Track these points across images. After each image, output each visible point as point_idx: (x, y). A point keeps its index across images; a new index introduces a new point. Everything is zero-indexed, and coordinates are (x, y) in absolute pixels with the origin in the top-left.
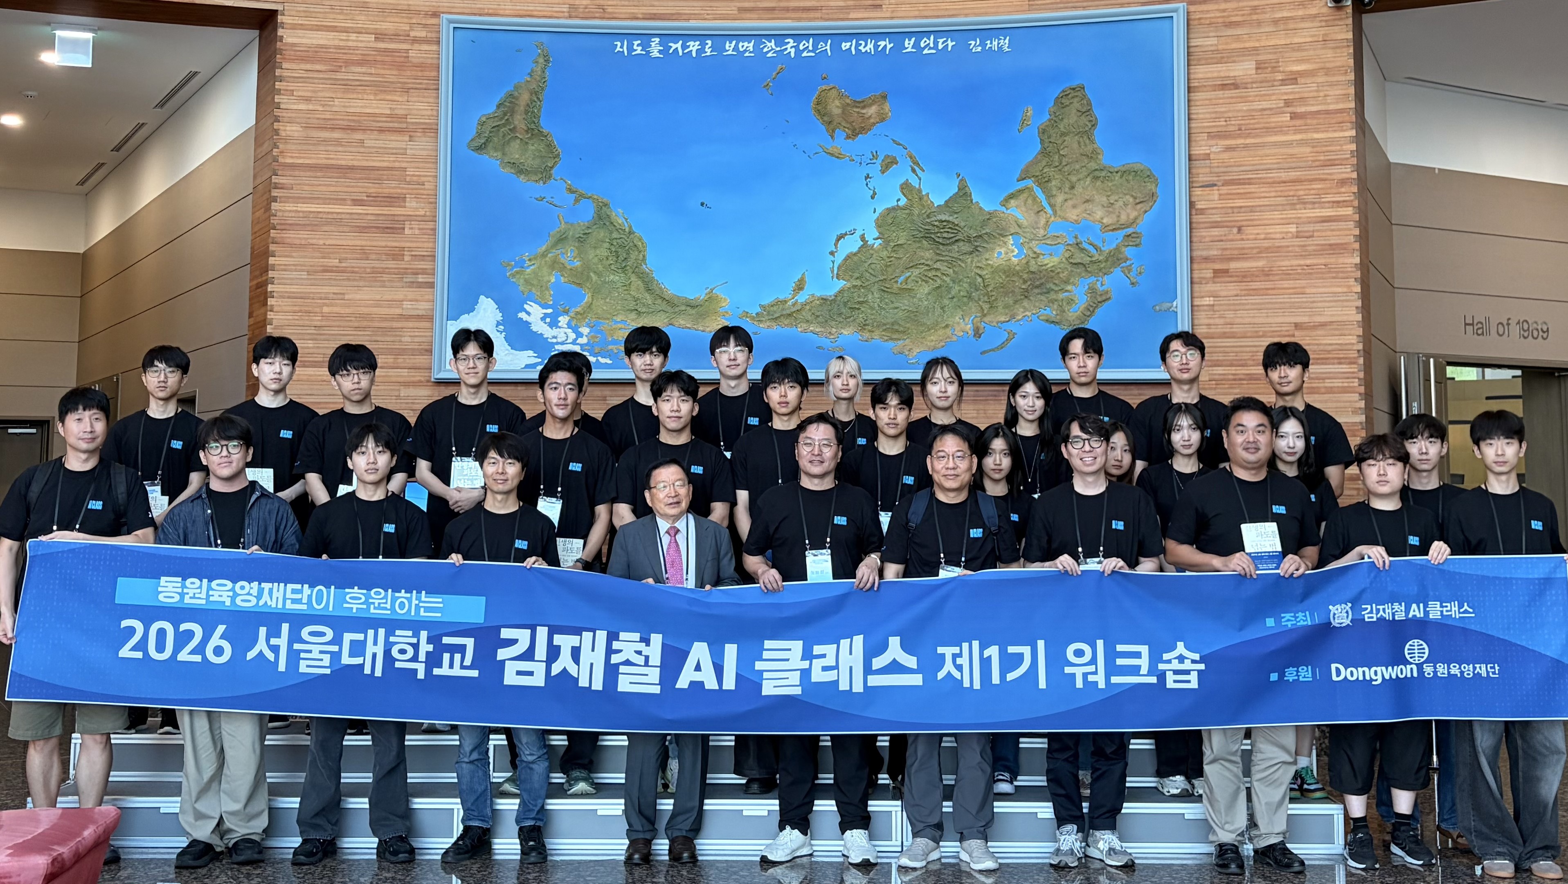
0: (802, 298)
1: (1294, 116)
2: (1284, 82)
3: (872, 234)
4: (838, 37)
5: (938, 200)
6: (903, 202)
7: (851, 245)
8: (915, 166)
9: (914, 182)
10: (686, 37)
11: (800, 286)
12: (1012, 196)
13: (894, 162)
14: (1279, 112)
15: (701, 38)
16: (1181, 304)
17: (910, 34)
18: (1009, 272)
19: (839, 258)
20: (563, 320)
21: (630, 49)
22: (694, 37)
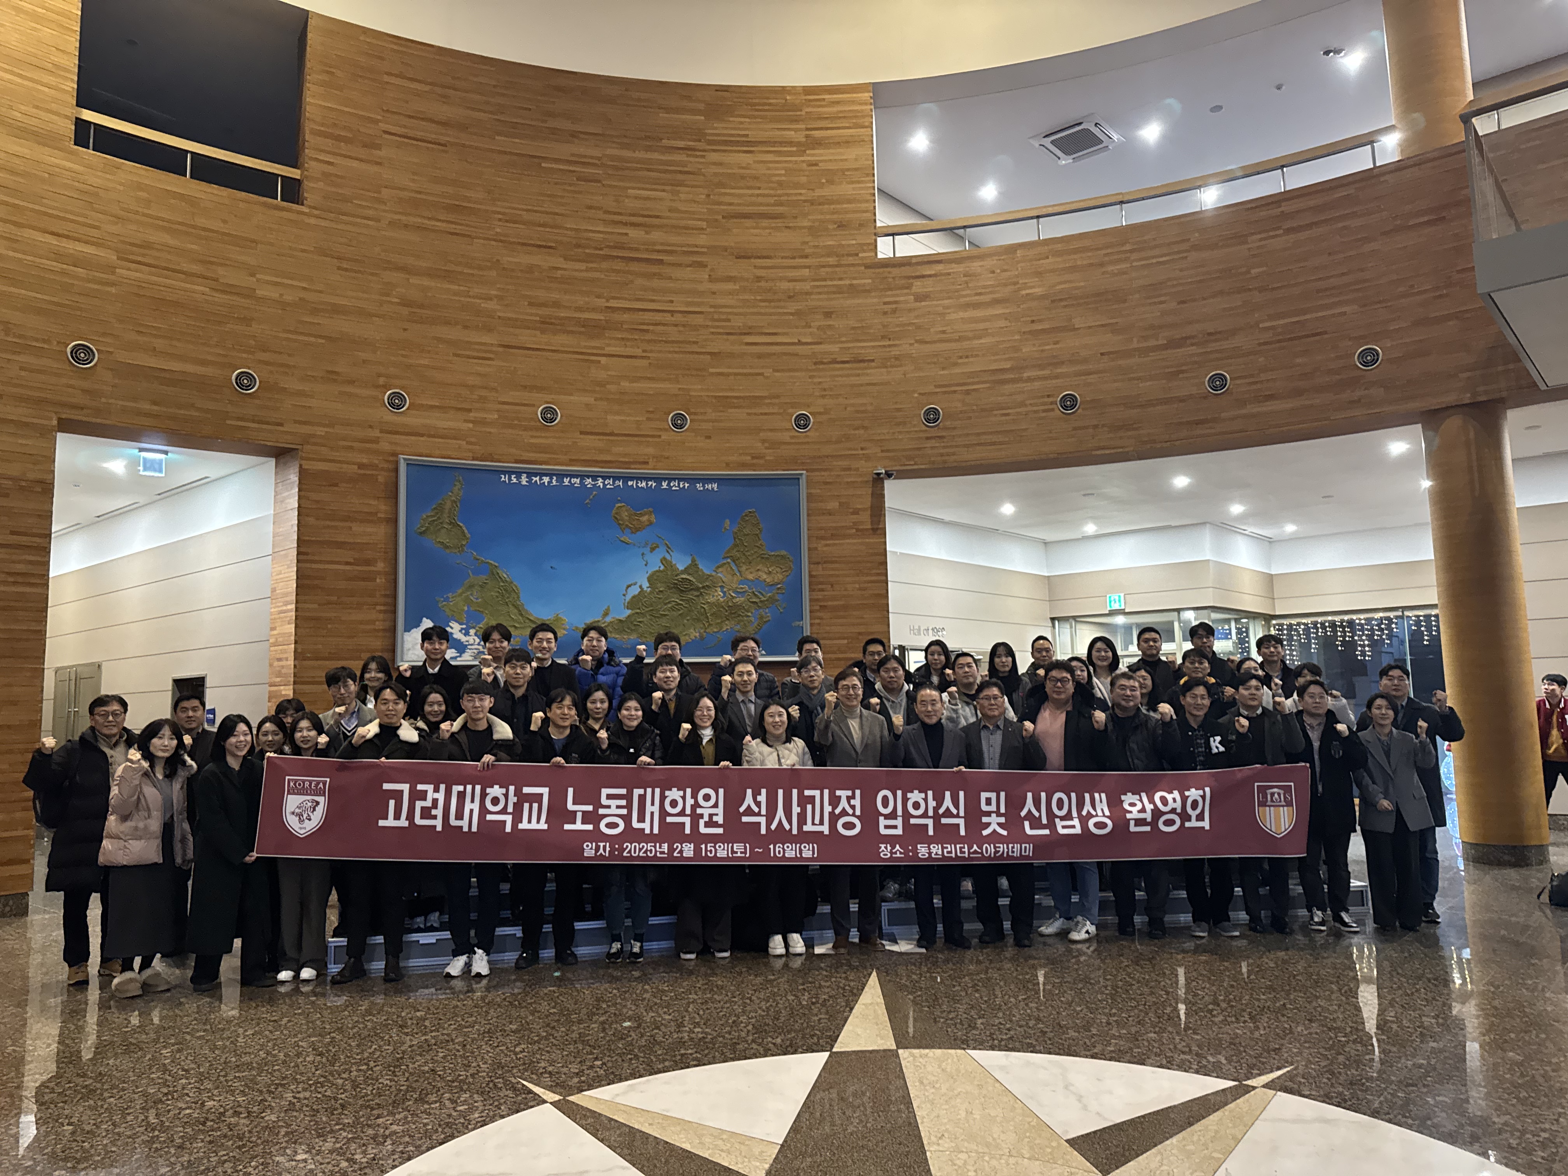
0: (608, 619)
1: (857, 530)
2: (853, 513)
3: (645, 585)
4: (626, 478)
5: (681, 568)
6: (662, 568)
7: (634, 591)
8: (668, 549)
9: (668, 557)
10: (542, 475)
11: (606, 614)
12: (718, 567)
13: (657, 547)
14: (850, 528)
15: (551, 476)
16: (806, 623)
17: (665, 479)
18: (717, 604)
19: (628, 598)
20: (472, 632)
21: (510, 479)
22: (546, 475)
